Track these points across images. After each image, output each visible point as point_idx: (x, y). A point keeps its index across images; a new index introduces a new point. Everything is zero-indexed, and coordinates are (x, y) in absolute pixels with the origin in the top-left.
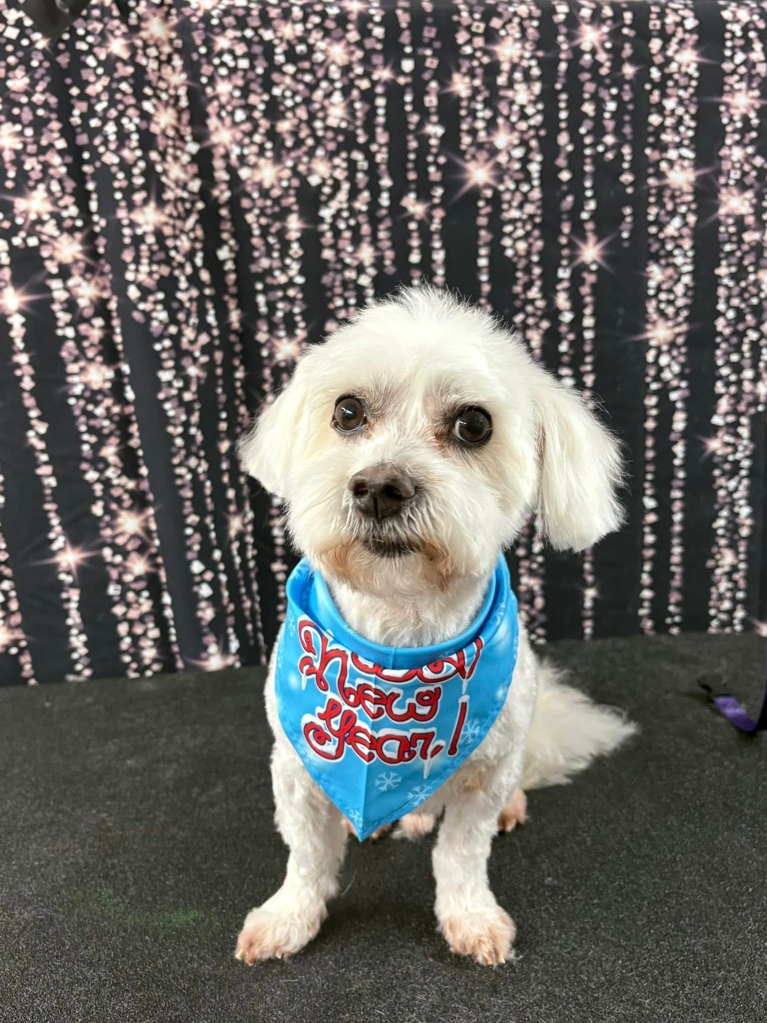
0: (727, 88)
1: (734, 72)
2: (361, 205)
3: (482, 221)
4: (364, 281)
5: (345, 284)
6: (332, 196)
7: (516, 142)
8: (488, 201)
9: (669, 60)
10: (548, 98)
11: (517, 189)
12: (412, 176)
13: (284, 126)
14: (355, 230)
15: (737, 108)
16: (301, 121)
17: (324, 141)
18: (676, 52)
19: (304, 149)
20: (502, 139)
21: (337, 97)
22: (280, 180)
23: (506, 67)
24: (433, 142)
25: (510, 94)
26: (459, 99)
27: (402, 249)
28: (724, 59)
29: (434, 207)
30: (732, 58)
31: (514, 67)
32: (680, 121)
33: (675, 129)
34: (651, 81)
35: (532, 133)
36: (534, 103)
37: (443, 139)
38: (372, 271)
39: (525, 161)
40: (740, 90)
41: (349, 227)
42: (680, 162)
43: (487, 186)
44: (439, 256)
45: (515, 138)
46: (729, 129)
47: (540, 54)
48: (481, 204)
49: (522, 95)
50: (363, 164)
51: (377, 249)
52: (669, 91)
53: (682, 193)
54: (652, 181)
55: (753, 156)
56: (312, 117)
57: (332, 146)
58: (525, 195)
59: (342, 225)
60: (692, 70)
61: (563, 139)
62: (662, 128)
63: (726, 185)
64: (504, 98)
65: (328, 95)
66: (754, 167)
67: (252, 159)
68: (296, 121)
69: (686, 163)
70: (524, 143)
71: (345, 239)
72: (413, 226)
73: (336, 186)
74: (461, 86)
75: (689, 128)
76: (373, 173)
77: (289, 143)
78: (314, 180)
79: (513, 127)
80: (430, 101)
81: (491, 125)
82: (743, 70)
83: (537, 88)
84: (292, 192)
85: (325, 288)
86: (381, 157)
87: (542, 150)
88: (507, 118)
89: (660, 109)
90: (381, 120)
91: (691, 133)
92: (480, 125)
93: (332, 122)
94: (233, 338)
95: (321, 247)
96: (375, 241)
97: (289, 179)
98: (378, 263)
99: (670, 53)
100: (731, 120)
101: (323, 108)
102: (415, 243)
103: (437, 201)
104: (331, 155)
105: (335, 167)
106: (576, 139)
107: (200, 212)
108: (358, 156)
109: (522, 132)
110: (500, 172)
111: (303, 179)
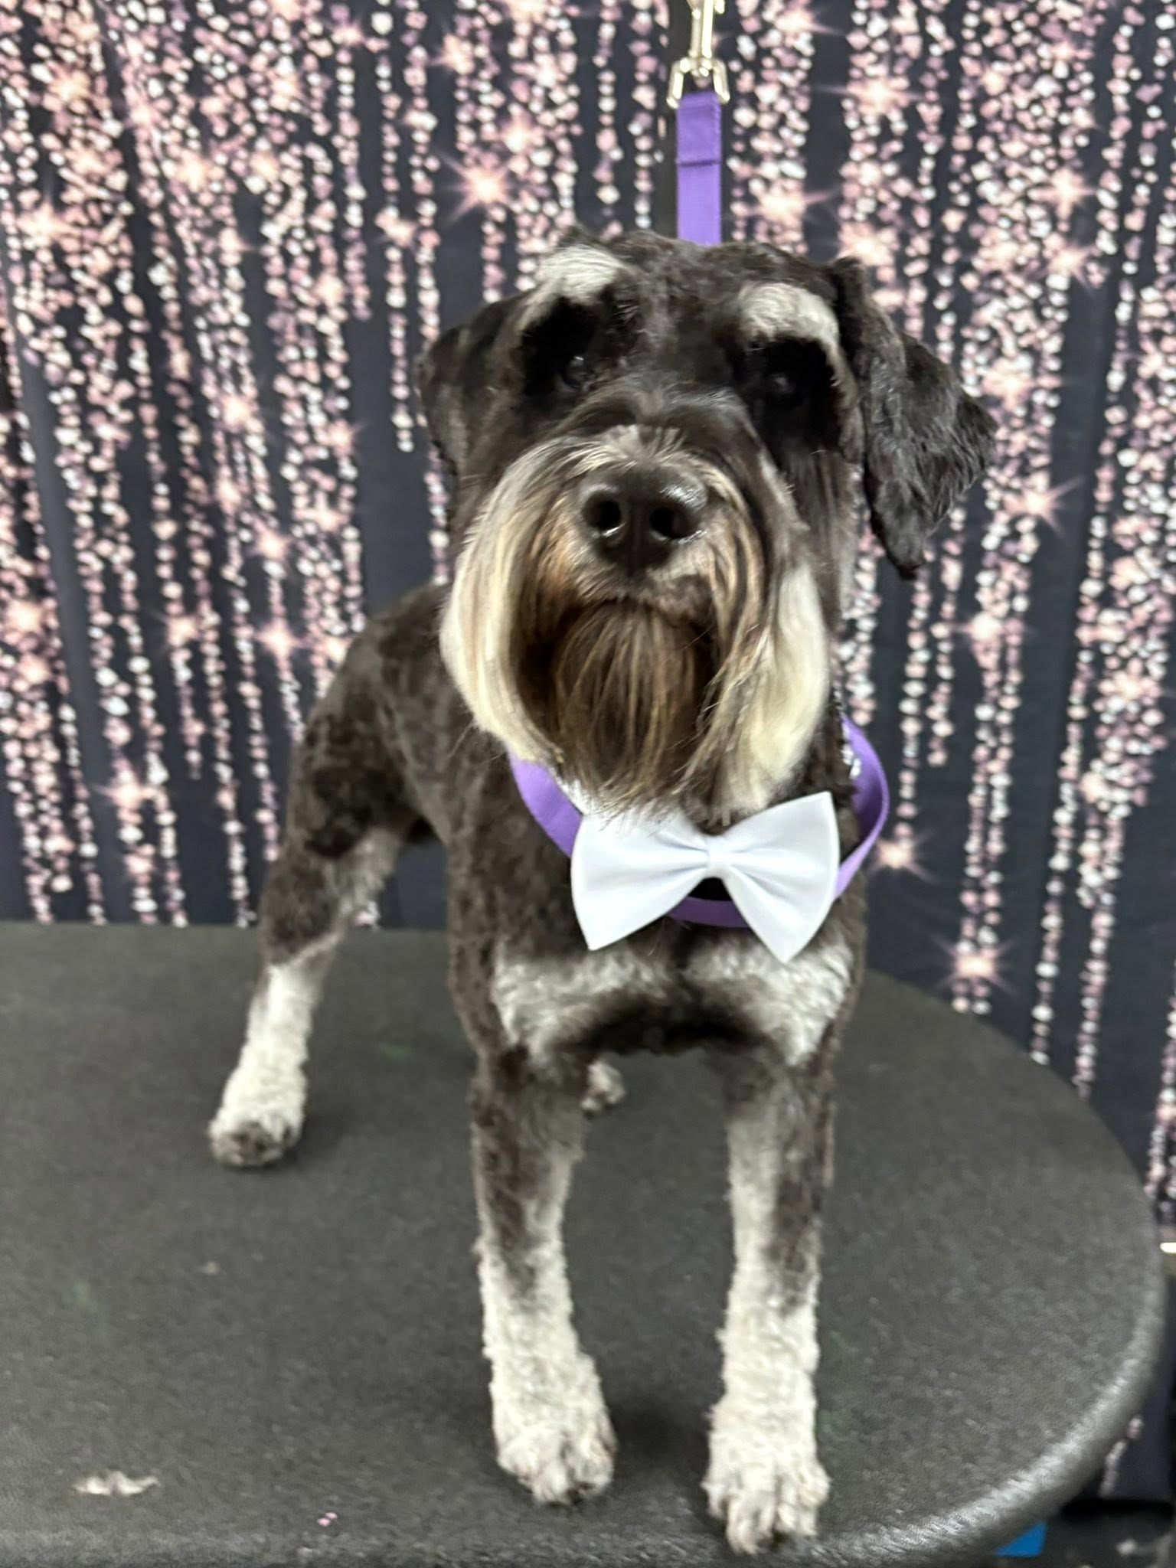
0: (855, 73)
1: (867, 49)
2: (322, 220)
3: (491, 253)
4: (328, 326)
5: (300, 329)
6: (279, 208)
7: (539, 141)
8: (499, 225)
9: (767, 27)
10: (585, 78)
11: (541, 212)
12: (391, 185)
13: (212, 106)
14: (314, 256)
15: (871, 104)
16: (236, 99)
17: (269, 130)
18: (780, 14)
19: (242, 139)
20: (518, 137)
21: (285, 66)
22: (209, 181)
23: (523, 29)
24: (421, 137)
25: (529, 69)
26: (455, 75)
27: (378, 286)
28: (852, 27)
29: (422, 229)
30: (864, 27)
31: (536, 29)
32: (783, 120)
33: (775, 132)
34: (740, 57)
35: (561, 129)
36: (564, 84)
37: (434, 134)
38: (340, 314)
39: (551, 170)
40: (875, 78)
41: (306, 252)
42: (780, 182)
43: (497, 204)
44: (430, 298)
45: (537, 137)
46: (858, 136)
47: (574, 11)
48: (489, 228)
49: (548, 71)
50: (324, 164)
51: (346, 283)
52: (766, 74)
53: (785, 228)
54: (739, 209)
55: (894, 178)
56: (252, 93)
57: (279, 137)
58: (551, 221)
59: (294, 248)
60: (804, 45)
61: (606, 140)
62: (755, 130)
63: (852, 220)
64: (521, 76)
65: (273, 63)
66: (895, 196)
67: (174, 150)
68: (229, 100)
69: (791, 185)
70: (550, 144)
71: (299, 268)
72: (394, 254)
73: (286, 194)
74: (457, 55)
75: (795, 131)
76: (337, 177)
77: (220, 129)
78: (255, 185)
79: (533, 120)
80: (415, 78)
81: (502, 115)
82: (882, 46)
83: (569, 62)
84: (226, 199)
85: (272, 333)
86: (349, 155)
87: (576, 156)
88: (525, 106)
89: (753, 101)
90: (346, 102)
91: (799, 140)
92: (486, 115)
93: (280, 102)
94: (174, 389)
95: (266, 277)
96: (342, 272)
97: (222, 182)
98: (347, 304)
99: (769, 15)
100: (862, 124)
101: (267, 82)
102: (396, 277)
103: (426, 222)
104: (279, 149)
105: (284, 167)
106: (626, 141)
107: (127, 219)
108: (315, 152)
109: (547, 128)
110: (515, 185)
111: (240, 181)
